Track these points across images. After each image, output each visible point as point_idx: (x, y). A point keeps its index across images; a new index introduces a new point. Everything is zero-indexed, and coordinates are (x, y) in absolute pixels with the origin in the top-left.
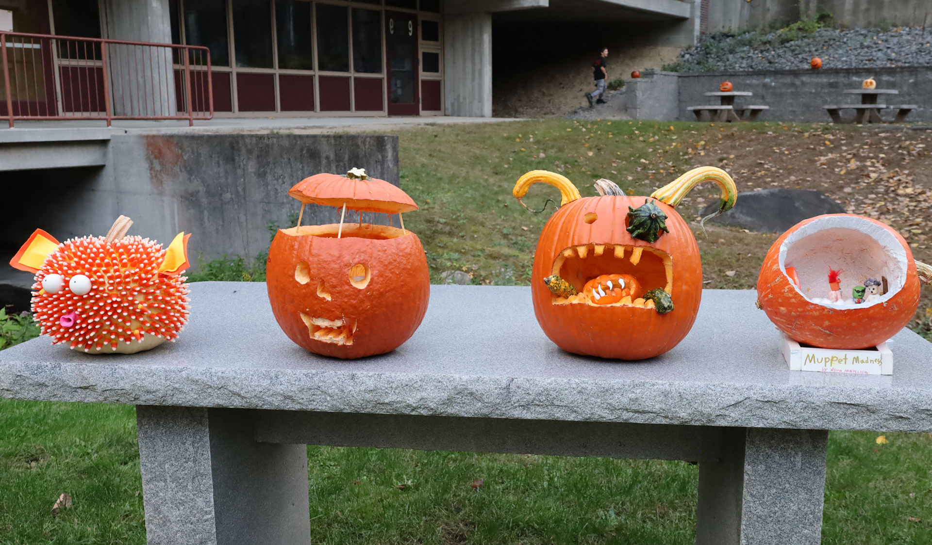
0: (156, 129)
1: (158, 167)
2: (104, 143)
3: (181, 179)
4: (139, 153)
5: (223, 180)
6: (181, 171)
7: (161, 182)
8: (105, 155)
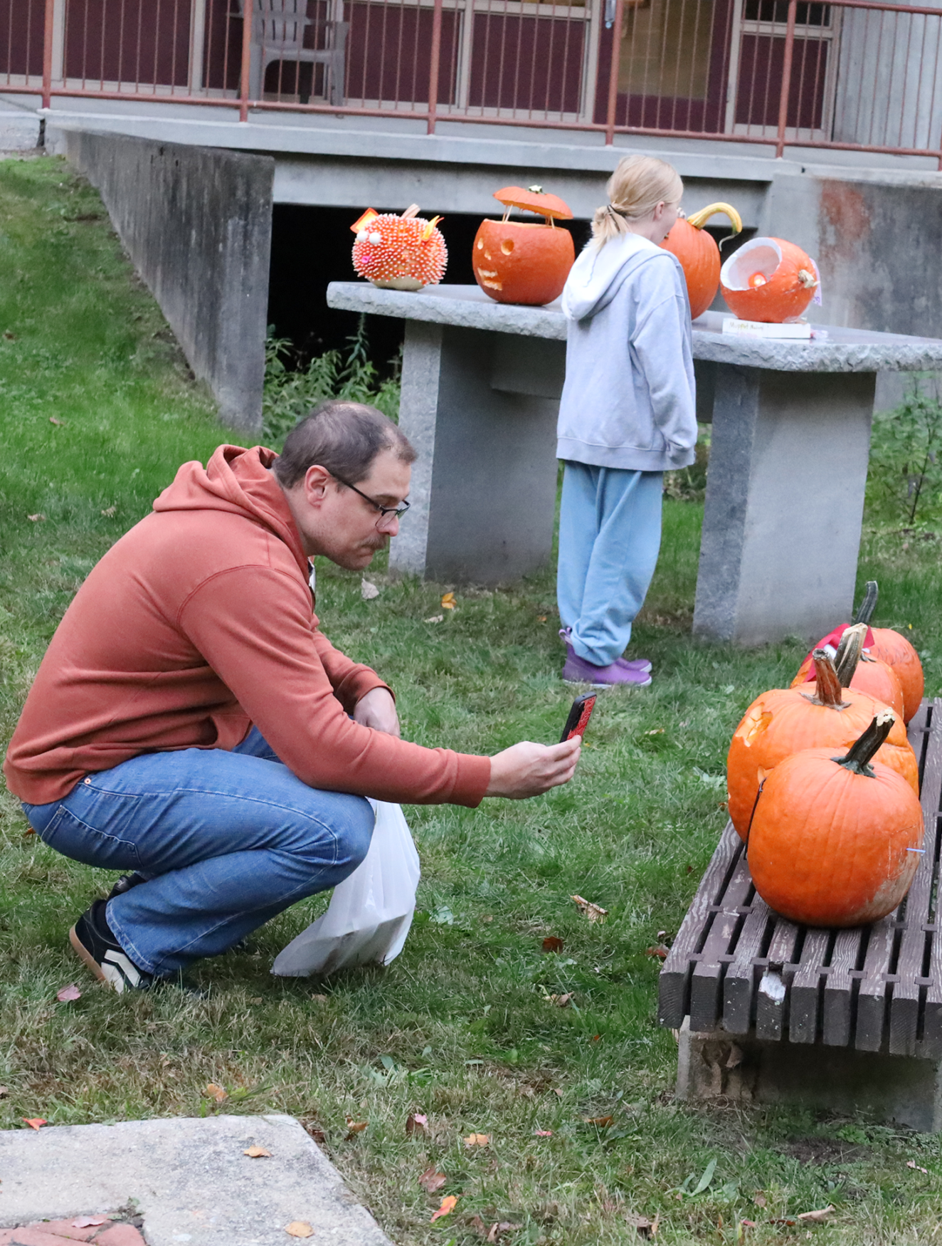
0: (864, 169)
1: (831, 240)
2: (761, 186)
3: (861, 263)
4: (809, 210)
5: (919, 273)
6: (863, 250)
7: (833, 268)
8: (759, 209)
